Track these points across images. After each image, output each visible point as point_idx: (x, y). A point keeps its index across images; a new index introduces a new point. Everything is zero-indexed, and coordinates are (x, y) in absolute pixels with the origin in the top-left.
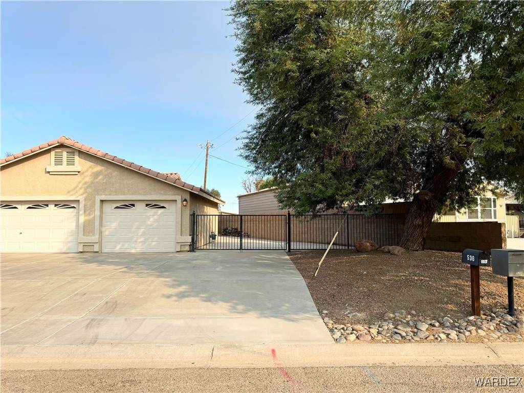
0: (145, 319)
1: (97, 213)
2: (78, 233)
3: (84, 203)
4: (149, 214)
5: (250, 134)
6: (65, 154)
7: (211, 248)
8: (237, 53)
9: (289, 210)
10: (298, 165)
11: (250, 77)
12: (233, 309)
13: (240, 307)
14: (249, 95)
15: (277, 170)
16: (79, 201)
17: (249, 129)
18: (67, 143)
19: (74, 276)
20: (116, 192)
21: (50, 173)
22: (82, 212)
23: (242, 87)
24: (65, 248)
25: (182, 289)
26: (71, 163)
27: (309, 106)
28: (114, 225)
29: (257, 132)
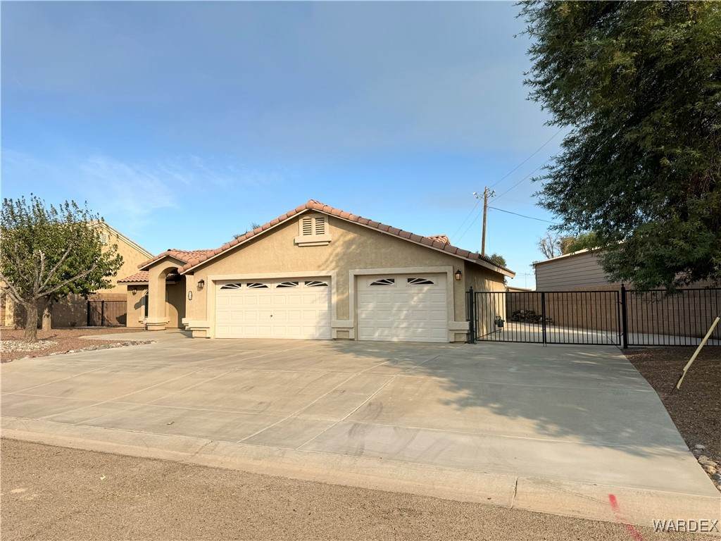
0: (418, 430)
1: (351, 291)
2: (331, 317)
3: (336, 279)
4: (413, 291)
5: (555, 170)
6: (314, 220)
7: (498, 339)
8: (531, 56)
9: (625, 283)
10: (639, 211)
11: (553, 87)
12: (542, 429)
13: (553, 428)
14: (552, 114)
15: (600, 221)
16: (330, 276)
17: (553, 163)
18: (316, 207)
19: (331, 368)
20: (371, 264)
21: (300, 245)
22: (334, 290)
23: (541, 103)
24: (318, 334)
25: (463, 393)
26: (320, 231)
27: (656, 116)
28: (371, 306)
29: (565, 167)
